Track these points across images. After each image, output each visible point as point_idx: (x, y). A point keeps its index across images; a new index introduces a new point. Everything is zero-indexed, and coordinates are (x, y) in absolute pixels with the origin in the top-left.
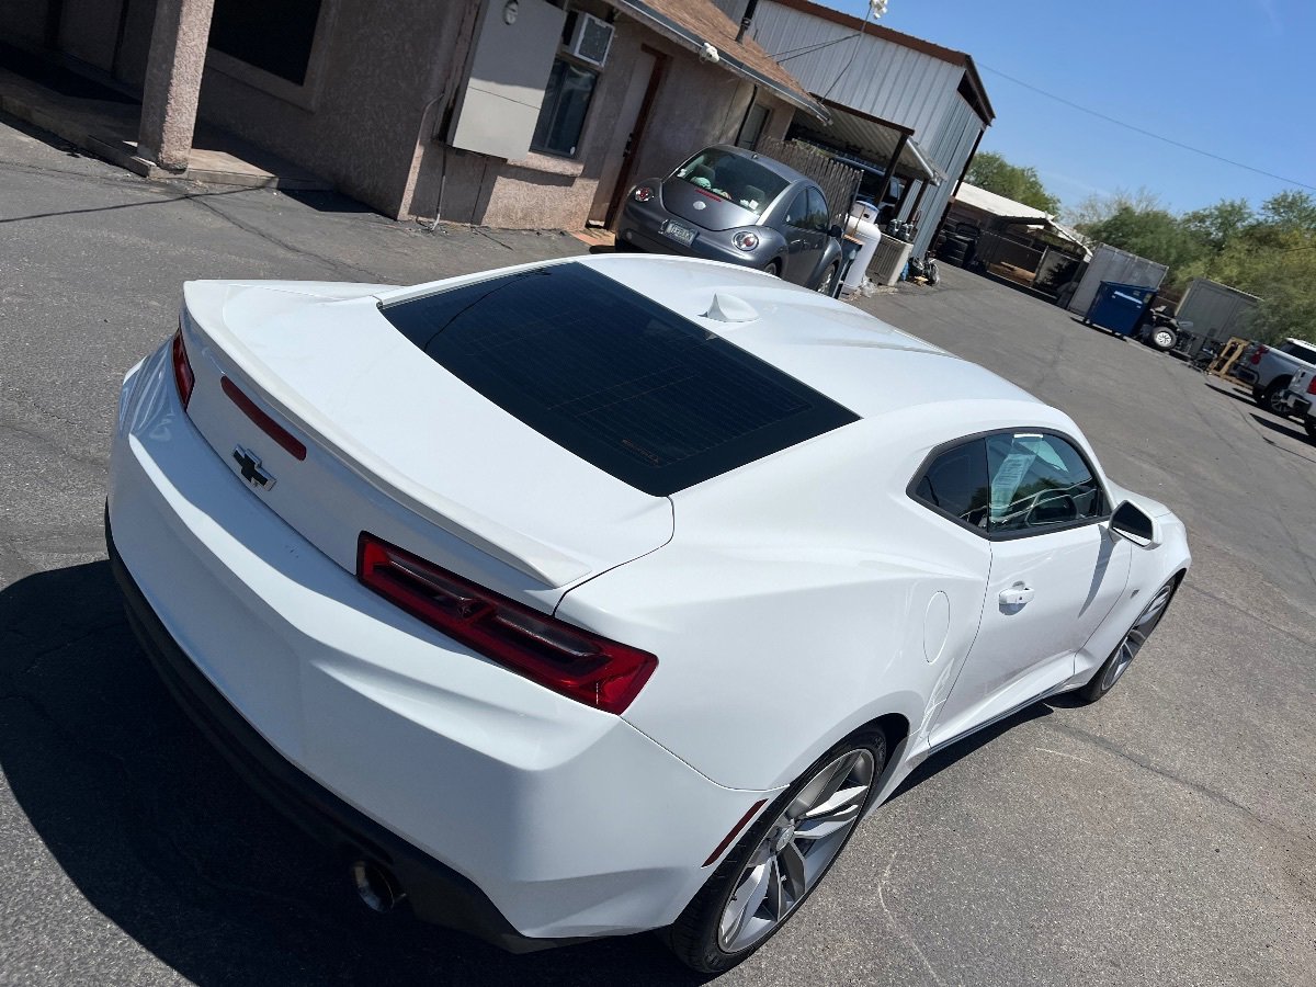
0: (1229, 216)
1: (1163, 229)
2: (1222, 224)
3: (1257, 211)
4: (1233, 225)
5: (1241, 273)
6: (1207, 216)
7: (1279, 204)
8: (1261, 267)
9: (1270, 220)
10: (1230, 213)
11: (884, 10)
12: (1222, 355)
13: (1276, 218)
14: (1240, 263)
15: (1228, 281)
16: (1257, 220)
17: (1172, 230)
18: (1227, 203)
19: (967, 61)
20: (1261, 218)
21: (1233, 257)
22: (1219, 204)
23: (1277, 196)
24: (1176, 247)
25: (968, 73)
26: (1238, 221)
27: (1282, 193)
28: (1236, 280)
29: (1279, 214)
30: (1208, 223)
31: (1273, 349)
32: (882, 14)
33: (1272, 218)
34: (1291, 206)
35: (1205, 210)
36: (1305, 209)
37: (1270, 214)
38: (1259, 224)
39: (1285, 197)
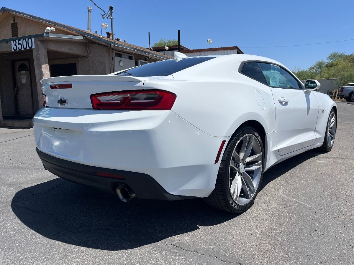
0: (320, 65)
1: (304, 73)
2: (319, 67)
3: (326, 61)
4: (322, 66)
5: (329, 75)
6: (314, 67)
7: (331, 57)
8: (333, 72)
9: (330, 61)
10: (320, 64)
11: (211, 41)
12: (334, 95)
13: (332, 60)
14: (327, 73)
15: (326, 78)
16: (327, 62)
17: (307, 73)
18: (318, 62)
19: (236, 48)
20: (328, 62)
21: (325, 72)
22: (316, 63)
23: (329, 55)
24: (310, 76)
25: (238, 51)
26: (323, 65)
27: (330, 54)
28: (328, 77)
29: (332, 59)
30: (315, 68)
31: (345, 87)
32: (211, 42)
33: (331, 61)
34: (334, 56)
35: (313, 66)
36: (338, 55)
37: (330, 60)
38: (328, 63)
39: (331, 55)
